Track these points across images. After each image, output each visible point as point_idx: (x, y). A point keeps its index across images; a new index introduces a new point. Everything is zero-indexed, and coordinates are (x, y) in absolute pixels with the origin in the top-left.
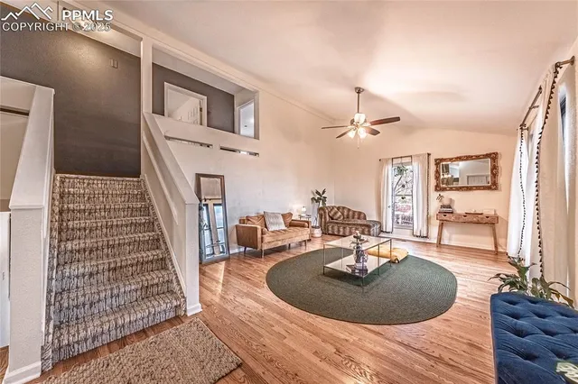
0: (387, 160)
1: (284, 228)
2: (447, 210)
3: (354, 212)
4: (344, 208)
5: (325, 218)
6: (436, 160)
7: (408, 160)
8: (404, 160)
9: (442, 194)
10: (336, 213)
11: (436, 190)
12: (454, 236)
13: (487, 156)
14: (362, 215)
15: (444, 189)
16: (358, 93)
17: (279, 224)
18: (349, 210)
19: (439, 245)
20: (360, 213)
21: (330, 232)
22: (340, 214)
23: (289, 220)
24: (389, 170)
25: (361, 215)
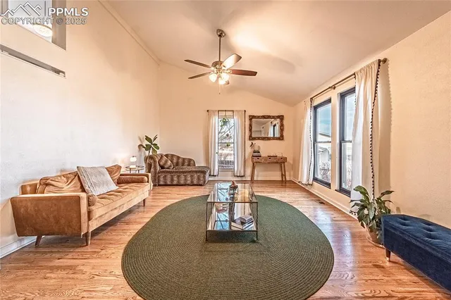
0: (214, 111)
1: (114, 187)
2: (256, 154)
3: (184, 159)
4: (173, 156)
5: (155, 167)
6: (250, 116)
7: (231, 113)
8: (228, 113)
9: (254, 142)
10: (166, 161)
11: (250, 139)
12: (261, 173)
13: (278, 117)
14: (192, 162)
15: (254, 139)
16: (220, 36)
17: (107, 183)
18: (178, 158)
19: (252, 181)
20: (190, 160)
21: (162, 183)
22: (169, 162)
23: (117, 176)
24: (216, 121)
25: (190, 162)
